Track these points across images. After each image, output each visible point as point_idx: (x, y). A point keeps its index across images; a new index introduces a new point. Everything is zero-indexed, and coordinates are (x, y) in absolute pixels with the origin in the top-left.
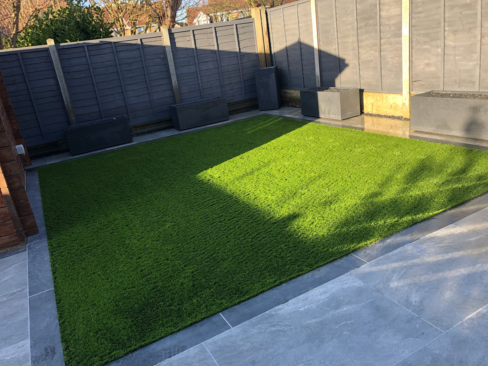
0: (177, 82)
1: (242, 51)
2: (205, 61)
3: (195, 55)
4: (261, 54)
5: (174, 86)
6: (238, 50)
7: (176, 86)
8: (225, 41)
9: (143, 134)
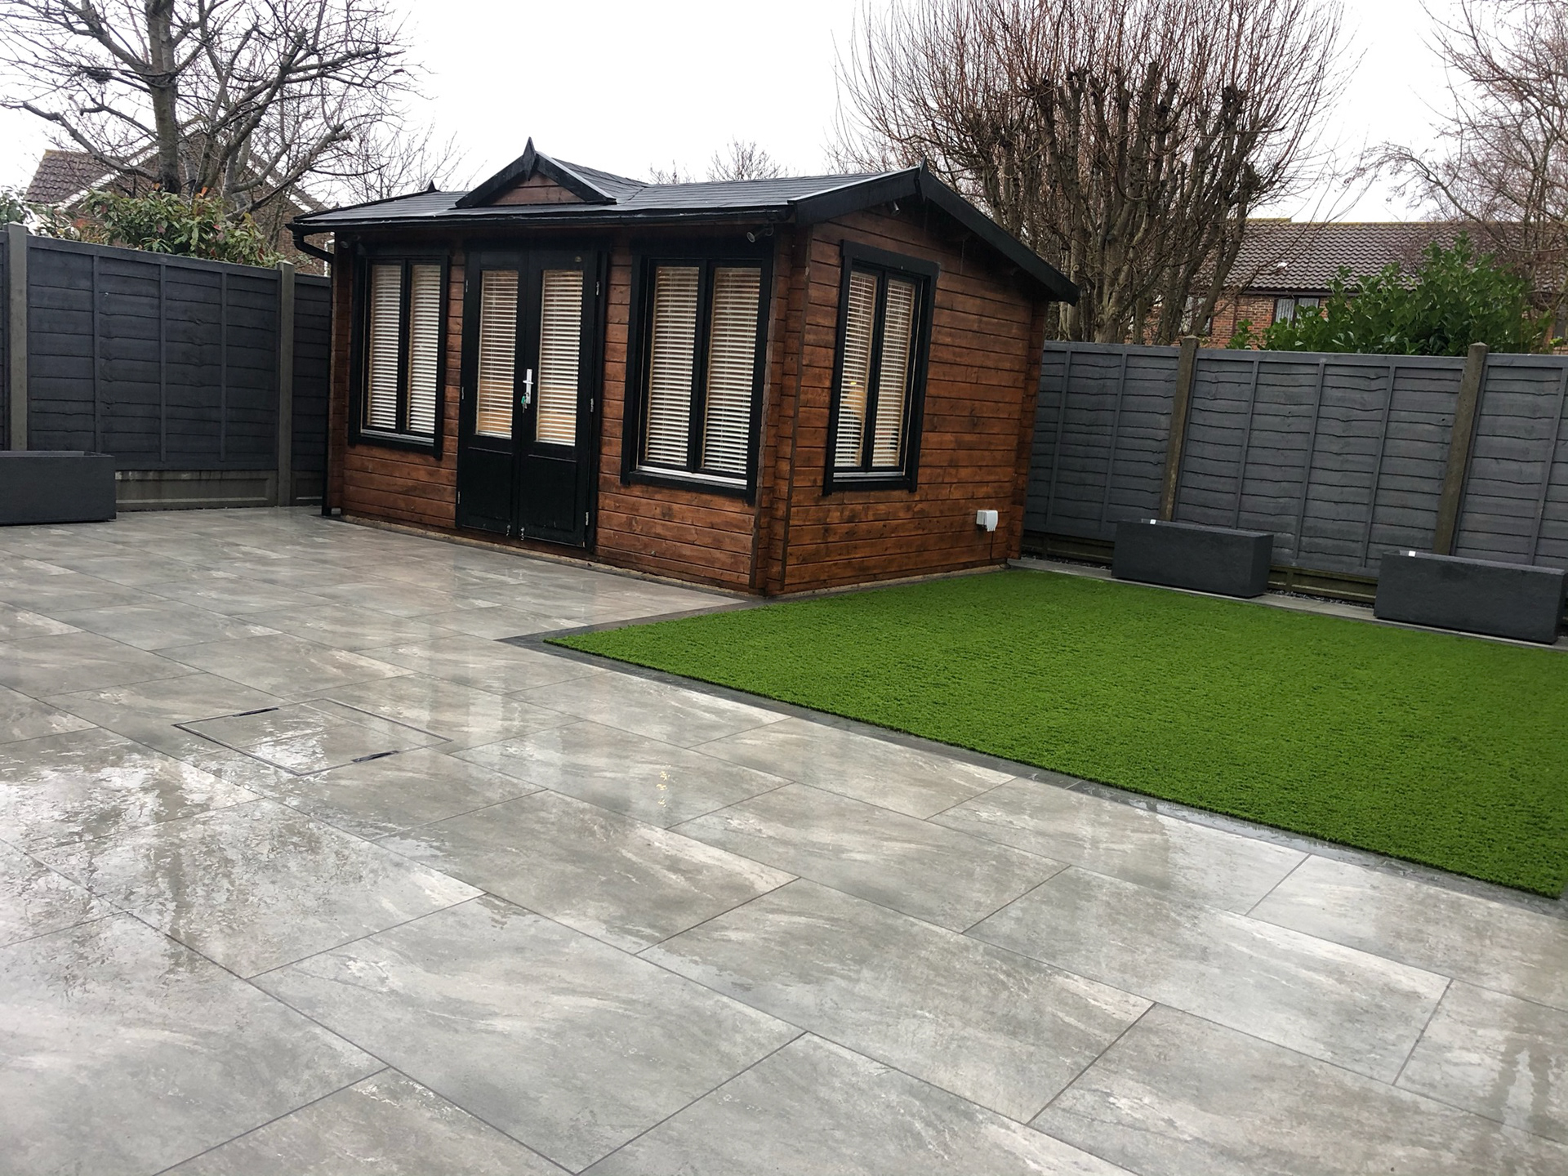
9: (1311, 595)
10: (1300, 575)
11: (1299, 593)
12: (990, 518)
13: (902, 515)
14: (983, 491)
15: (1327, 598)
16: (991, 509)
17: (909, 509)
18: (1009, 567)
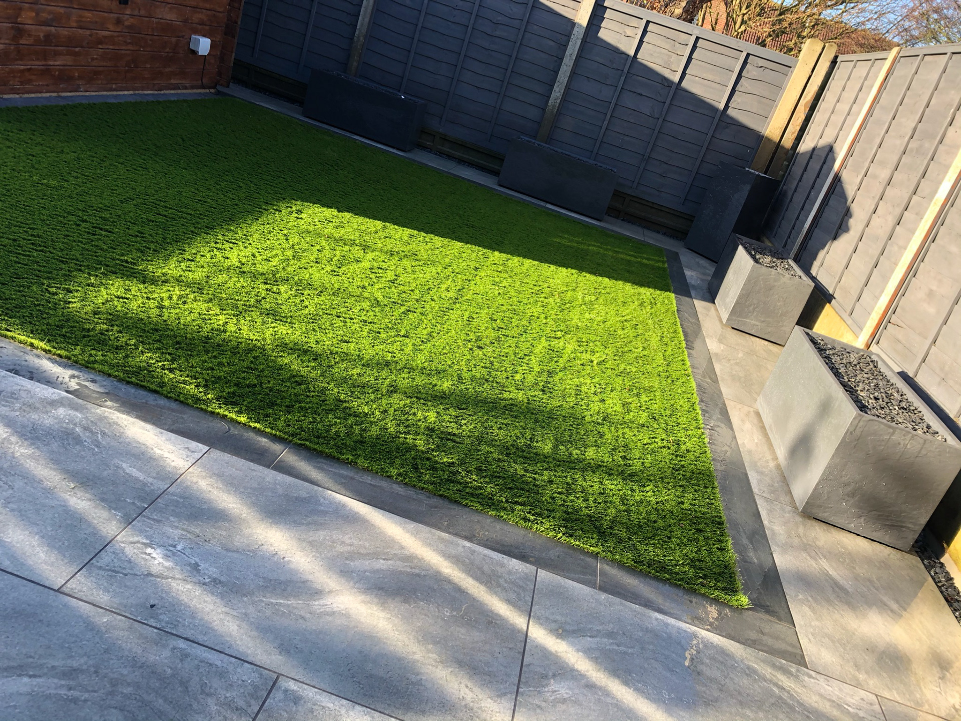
0: (559, 101)
1: (730, 112)
2: (639, 91)
3: (626, 71)
4: (769, 140)
5: (549, 104)
6: (721, 106)
7: (554, 106)
8: (704, 76)
9: (450, 157)
10: (445, 139)
11: (441, 154)
12: (204, 45)
13: (111, 27)
14: (197, 17)
15: (461, 161)
16: (205, 36)
17: (119, 22)
18: (219, 93)
